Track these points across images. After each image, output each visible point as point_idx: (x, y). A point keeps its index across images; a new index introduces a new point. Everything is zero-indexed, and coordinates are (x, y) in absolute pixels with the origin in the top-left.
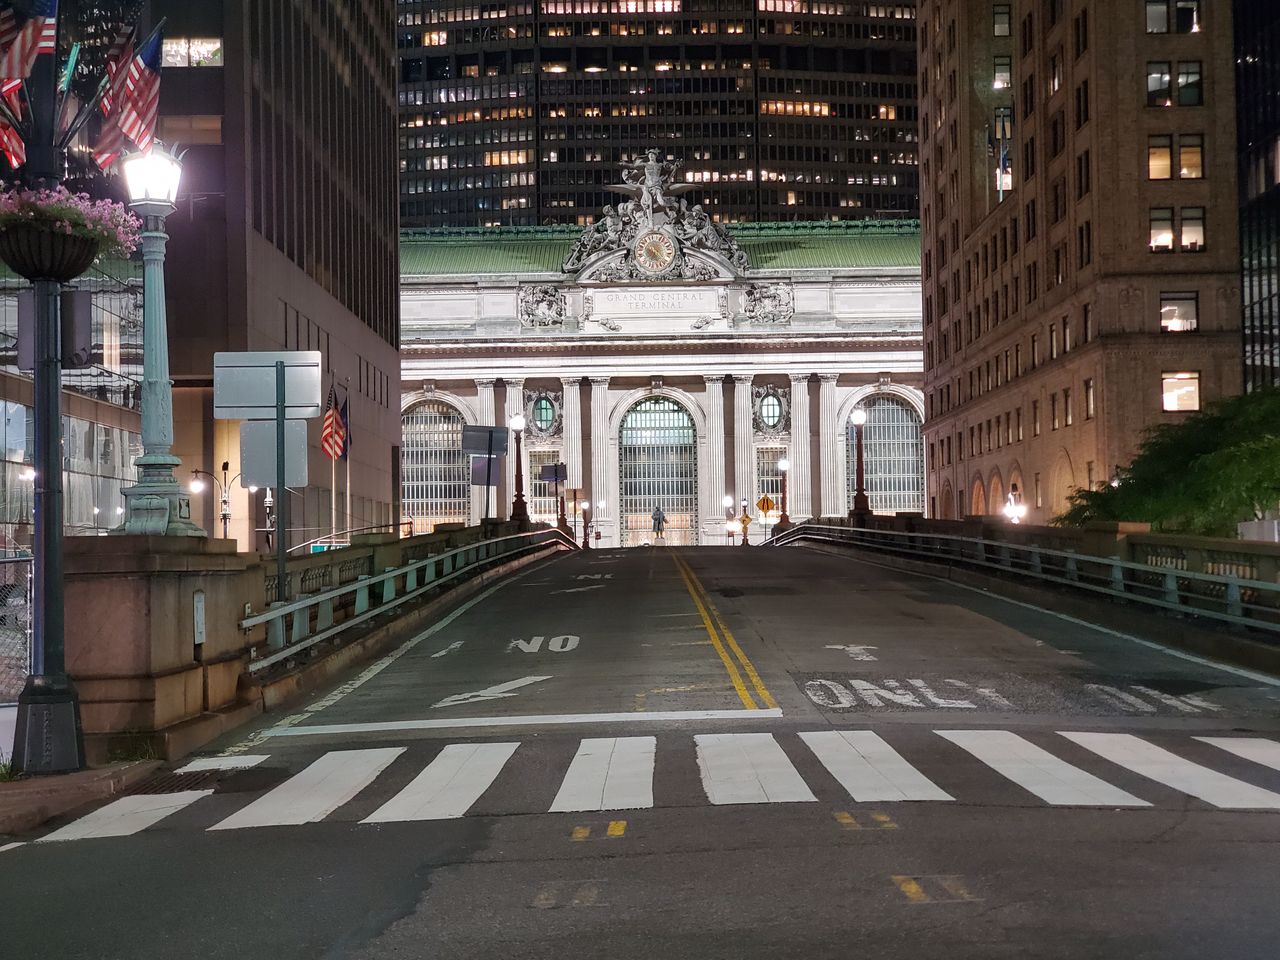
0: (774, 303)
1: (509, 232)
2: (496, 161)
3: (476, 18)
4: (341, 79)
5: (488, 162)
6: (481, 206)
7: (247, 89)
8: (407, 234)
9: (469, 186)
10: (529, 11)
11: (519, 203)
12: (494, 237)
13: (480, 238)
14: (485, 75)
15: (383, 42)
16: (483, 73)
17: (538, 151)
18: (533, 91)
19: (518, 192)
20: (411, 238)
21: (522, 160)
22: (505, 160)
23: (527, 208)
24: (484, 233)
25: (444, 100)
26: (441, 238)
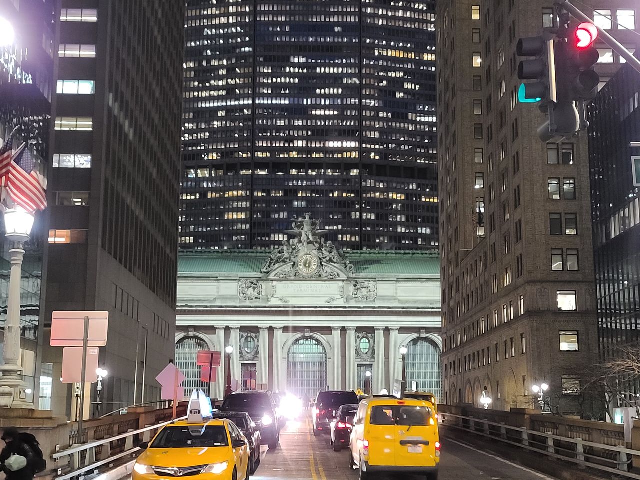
1: (235, 252)
2: (230, 217)
3: (223, 147)
4: (151, 175)
5: (226, 217)
6: (222, 239)
7: (103, 179)
8: (183, 252)
9: (217, 229)
10: (250, 145)
11: (242, 238)
12: (228, 254)
13: (220, 255)
14: (227, 174)
15: (174, 158)
16: (226, 174)
17: (251, 212)
18: (250, 183)
19: (240, 232)
20: (185, 254)
21: (243, 217)
22: (235, 217)
23: (246, 240)
24: (222, 252)
25: (205, 187)
26: (201, 255)
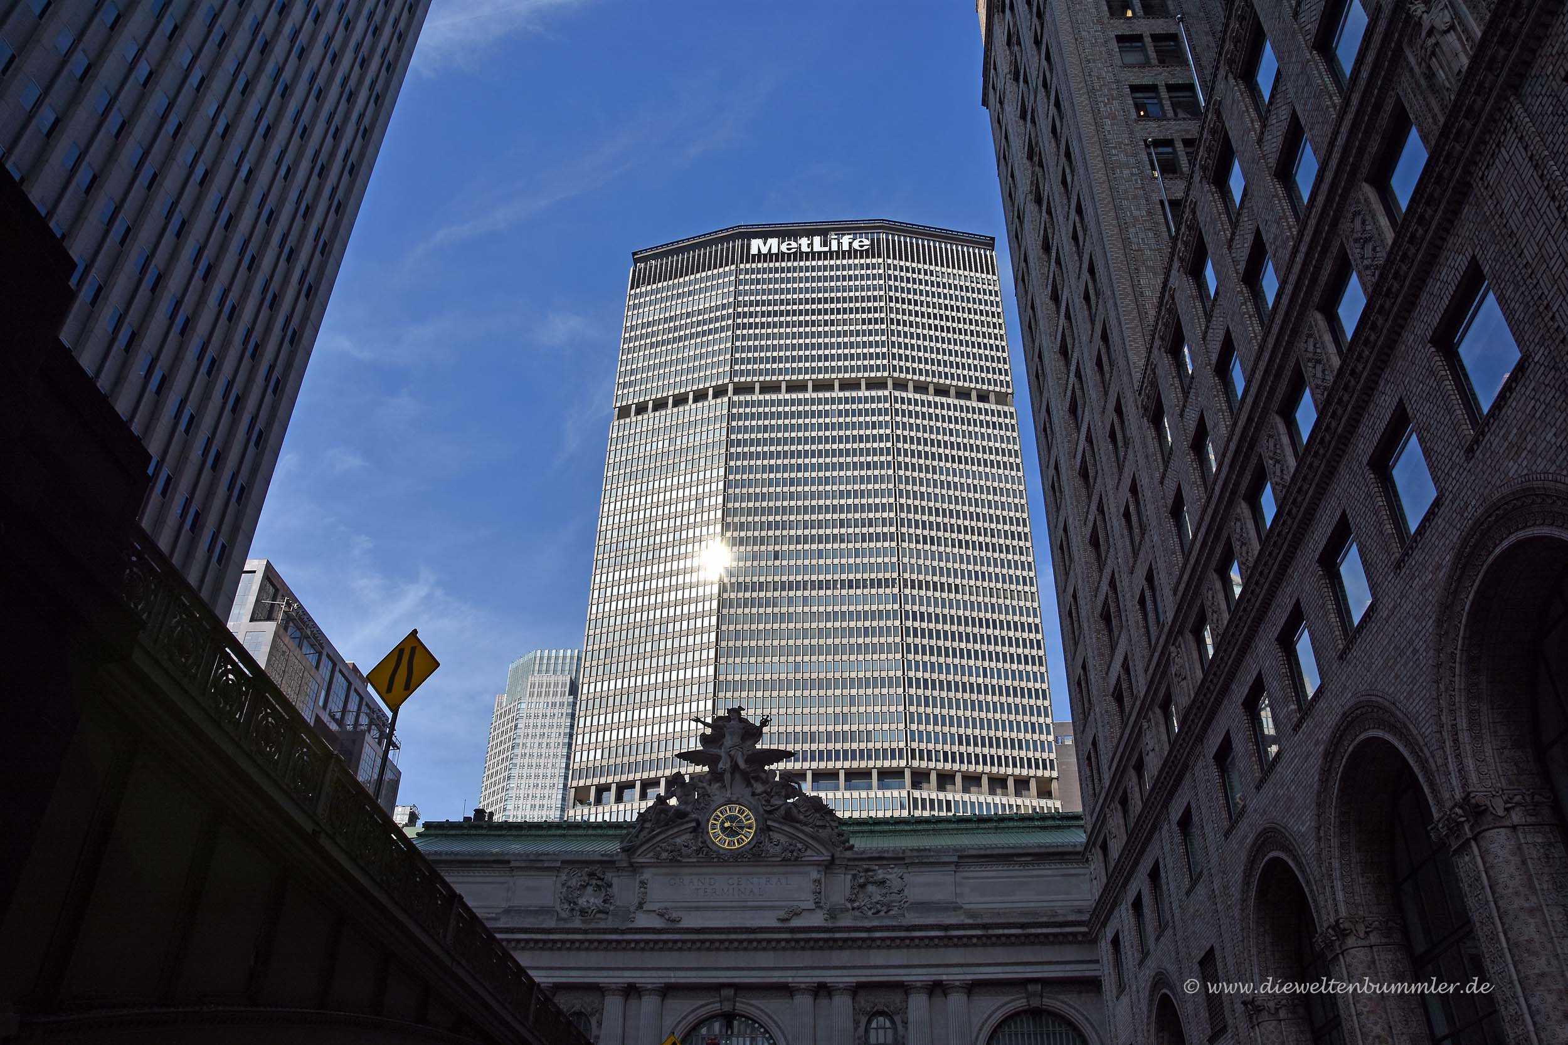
0: (884, 891)
